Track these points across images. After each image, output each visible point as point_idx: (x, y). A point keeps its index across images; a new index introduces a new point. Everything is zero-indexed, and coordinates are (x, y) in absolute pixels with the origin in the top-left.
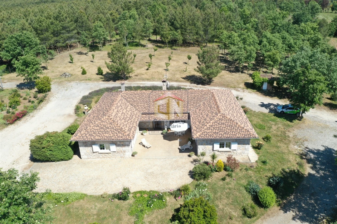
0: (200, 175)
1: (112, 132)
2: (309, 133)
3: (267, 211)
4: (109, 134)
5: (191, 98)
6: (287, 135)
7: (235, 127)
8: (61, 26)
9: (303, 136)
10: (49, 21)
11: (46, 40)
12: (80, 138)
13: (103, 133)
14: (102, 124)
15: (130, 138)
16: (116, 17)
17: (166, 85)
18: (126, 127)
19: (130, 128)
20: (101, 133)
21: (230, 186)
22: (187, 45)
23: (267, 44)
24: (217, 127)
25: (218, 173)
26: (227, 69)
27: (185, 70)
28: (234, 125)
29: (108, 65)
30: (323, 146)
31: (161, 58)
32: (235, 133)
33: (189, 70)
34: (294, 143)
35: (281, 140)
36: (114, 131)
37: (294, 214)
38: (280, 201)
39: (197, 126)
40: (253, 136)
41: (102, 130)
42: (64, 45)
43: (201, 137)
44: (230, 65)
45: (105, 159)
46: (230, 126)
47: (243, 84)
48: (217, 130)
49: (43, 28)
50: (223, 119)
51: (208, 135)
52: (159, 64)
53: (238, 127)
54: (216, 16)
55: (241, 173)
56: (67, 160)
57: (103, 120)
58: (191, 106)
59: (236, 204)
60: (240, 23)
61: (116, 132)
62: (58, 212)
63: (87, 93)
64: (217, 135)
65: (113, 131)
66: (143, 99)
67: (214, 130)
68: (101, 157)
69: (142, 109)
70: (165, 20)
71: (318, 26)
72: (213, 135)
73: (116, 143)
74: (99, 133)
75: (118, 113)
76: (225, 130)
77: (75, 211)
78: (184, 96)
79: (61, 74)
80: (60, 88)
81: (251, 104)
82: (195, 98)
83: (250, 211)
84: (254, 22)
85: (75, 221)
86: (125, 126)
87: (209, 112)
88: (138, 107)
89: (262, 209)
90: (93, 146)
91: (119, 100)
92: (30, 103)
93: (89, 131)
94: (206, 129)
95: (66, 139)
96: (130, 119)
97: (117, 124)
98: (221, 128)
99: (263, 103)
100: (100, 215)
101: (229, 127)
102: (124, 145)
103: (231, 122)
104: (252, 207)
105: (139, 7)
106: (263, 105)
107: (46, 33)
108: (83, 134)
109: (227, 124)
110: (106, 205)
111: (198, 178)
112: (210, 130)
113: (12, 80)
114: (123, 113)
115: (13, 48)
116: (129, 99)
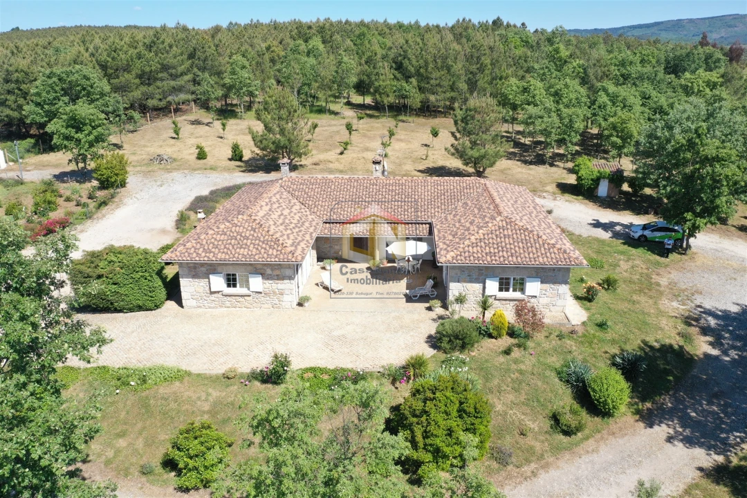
0: (452, 338)
1: (256, 246)
2: (704, 280)
3: (608, 424)
4: (249, 250)
5: (436, 193)
6: (653, 281)
7: (535, 243)
8: (158, 62)
9: (691, 285)
10: (132, 52)
11: (125, 91)
12: (182, 255)
13: (235, 247)
14: (233, 230)
15: (296, 259)
16: (278, 56)
17: (381, 171)
18: (288, 238)
19: (297, 241)
20: (231, 248)
21: (523, 367)
22: (431, 115)
23: (609, 103)
24: (493, 243)
25: (494, 340)
26: (517, 158)
27: (424, 157)
28: (532, 240)
29: (255, 134)
30: (738, 304)
31: (372, 136)
32: (535, 256)
33: (432, 157)
34: (670, 296)
35: (641, 291)
36: (261, 244)
37: (671, 431)
38: (636, 404)
39: (448, 242)
40: (576, 261)
41: (233, 241)
42: (163, 104)
43: (457, 261)
44: (524, 152)
45: (238, 309)
46: (524, 242)
47: (554, 185)
48: (494, 249)
49: (120, 63)
50: (509, 227)
51: (472, 258)
52: (367, 145)
53: (541, 243)
54: (494, 53)
55: (548, 343)
56: (151, 310)
57: (236, 222)
58: (436, 209)
59: (535, 404)
60: (547, 67)
61: (264, 246)
62: (121, 405)
63: (205, 192)
64: (493, 258)
65: (258, 245)
66: (329, 193)
67: (487, 248)
68: (228, 304)
69: (325, 212)
70: (384, 57)
71: (721, 80)
72: (484, 258)
73: (262, 271)
74: (225, 248)
75: (271, 213)
76: (511, 248)
77: (159, 404)
78: (420, 190)
79: (152, 158)
80: (146, 181)
81: (571, 222)
82: (446, 194)
83: (568, 419)
84: (580, 67)
85: (159, 424)
86: (285, 237)
87: (476, 217)
88: (316, 209)
89: (596, 418)
90: (211, 276)
91: (275, 192)
92: (79, 208)
93: (204, 243)
94: (469, 246)
95: (152, 259)
96: (296, 226)
97: (268, 231)
98: (503, 244)
99: (598, 220)
100: (217, 413)
101: (520, 244)
102: (280, 278)
103: (527, 234)
104: (573, 412)
105: (329, 39)
106: (597, 224)
107: (125, 76)
108: (190, 249)
109: (517, 238)
110: (233, 393)
111: (448, 346)
112: (479, 248)
113: (44, 166)
114: (282, 214)
115: (51, 98)
116: (297, 192)
